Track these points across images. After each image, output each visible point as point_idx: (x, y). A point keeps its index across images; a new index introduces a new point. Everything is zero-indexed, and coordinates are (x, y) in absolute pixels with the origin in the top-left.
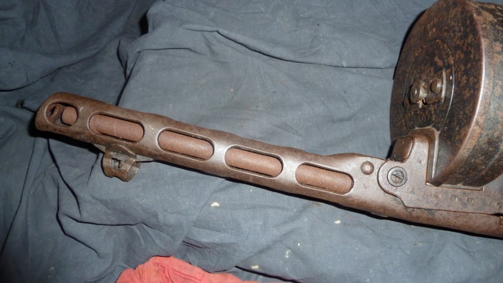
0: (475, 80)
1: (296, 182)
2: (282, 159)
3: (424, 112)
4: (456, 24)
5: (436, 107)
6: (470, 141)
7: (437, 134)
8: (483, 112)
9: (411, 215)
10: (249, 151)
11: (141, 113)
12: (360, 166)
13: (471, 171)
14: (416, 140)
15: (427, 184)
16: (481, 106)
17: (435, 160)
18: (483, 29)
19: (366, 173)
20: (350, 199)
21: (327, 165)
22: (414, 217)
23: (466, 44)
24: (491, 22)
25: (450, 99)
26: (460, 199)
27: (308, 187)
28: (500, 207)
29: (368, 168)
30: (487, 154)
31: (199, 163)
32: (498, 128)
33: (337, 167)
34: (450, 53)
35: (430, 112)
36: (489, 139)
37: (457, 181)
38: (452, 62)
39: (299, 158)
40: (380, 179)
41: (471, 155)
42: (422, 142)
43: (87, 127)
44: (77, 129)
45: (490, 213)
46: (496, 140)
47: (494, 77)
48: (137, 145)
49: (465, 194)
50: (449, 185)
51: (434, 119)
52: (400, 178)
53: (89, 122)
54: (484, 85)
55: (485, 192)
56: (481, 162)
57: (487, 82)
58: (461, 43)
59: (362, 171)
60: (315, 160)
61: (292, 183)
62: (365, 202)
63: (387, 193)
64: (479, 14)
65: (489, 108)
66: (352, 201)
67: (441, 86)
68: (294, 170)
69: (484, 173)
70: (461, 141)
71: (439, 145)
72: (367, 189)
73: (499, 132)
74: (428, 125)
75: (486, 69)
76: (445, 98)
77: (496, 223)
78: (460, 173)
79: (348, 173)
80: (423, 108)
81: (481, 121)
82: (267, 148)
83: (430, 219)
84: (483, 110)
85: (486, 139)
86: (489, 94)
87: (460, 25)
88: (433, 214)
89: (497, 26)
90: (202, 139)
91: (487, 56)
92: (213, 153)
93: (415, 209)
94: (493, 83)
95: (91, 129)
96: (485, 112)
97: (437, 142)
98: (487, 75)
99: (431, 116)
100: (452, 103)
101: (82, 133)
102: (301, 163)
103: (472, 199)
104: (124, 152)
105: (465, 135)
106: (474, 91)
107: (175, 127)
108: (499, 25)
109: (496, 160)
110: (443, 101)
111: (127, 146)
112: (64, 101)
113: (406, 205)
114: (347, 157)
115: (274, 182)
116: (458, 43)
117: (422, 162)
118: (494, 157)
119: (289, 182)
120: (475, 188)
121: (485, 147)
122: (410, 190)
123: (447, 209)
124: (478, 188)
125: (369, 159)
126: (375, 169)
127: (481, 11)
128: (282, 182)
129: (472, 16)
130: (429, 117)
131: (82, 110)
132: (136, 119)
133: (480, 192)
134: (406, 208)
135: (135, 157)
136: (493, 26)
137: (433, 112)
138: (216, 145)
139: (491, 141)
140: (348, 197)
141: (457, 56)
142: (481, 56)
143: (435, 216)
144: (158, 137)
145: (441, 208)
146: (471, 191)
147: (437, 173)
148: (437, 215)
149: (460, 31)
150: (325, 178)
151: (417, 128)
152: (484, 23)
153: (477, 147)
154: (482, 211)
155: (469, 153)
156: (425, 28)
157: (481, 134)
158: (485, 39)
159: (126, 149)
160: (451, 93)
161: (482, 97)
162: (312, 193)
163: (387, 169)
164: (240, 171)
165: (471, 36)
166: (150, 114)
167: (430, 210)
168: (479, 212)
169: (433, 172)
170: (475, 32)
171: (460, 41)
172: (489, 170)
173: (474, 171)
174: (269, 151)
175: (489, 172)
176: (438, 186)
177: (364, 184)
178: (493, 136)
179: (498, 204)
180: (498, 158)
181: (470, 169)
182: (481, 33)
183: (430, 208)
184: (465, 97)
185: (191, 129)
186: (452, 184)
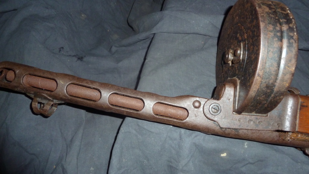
0: (257, 48)
1: (153, 114)
2: (144, 100)
3: (232, 68)
4: (248, 14)
5: (238, 65)
6: (255, 86)
7: (238, 82)
8: (262, 68)
9: (225, 133)
10: (124, 95)
11: (55, 73)
12: (192, 103)
13: (258, 105)
14: (226, 86)
15: (234, 113)
16: (260, 64)
17: (237, 98)
18: (261, 16)
19: (196, 107)
20: (187, 124)
21: (172, 103)
22: (226, 134)
23: (252, 26)
24: (267, 12)
25: (245, 60)
26: (254, 122)
27: (160, 117)
28: (279, 126)
29: (197, 104)
30: (266, 94)
31: (92, 104)
32: (272, 78)
33: (178, 104)
34: (245, 32)
35: (235, 68)
36: (267, 85)
37: (251, 111)
38: (246, 37)
39: (154, 99)
40: (205, 110)
41: (257, 95)
42: (230, 87)
43: (21, 83)
44: (15, 84)
45: (272, 130)
46: (271, 85)
47: (268, 46)
48: (53, 93)
49: (257, 119)
50: (247, 114)
51: (237, 73)
52: (217, 110)
53: (22, 80)
54: (262, 51)
55: (269, 117)
56: (263, 99)
57: (263, 49)
58: (250, 26)
59: (193, 106)
60: (165, 100)
61: (150, 115)
62: (196, 126)
63: (209, 119)
64: (260, 7)
65: (265, 65)
66: (188, 125)
67: (240, 52)
68: (152, 107)
69: (266, 106)
70: (250, 86)
71: (240, 88)
72: (197, 117)
73: (272, 80)
74: (234, 76)
75: (263, 41)
76: (243, 59)
77: (277, 136)
78: (251, 106)
79: (185, 108)
80: (232, 66)
81: (261, 74)
82: (134, 93)
83: (236, 135)
84: (262, 67)
85: (265, 85)
86: (265, 56)
87: (250, 14)
88: (238, 131)
89: (271, 15)
90: (94, 89)
91: (263, 33)
92: (101, 97)
93: (227, 129)
94: (268, 50)
95: (24, 85)
96: (263, 68)
97: (238, 87)
98: (264, 45)
99: (236, 71)
100: (246, 63)
101: (18, 87)
102: (155, 102)
103: (261, 122)
104: (46, 98)
105: (252, 82)
106: (257, 55)
107: (77, 81)
108: (272, 14)
109: (272, 98)
110: (241, 61)
111: (47, 94)
112: (7, 67)
113: (221, 126)
114: (184, 97)
115: (139, 115)
116: (249, 25)
117: (230, 100)
118: (271, 96)
119: (148, 114)
120: (263, 115)
121: (265, 90)
122: (223, 117)
123: (246, 128)
124: (265, 115)
125: (198, 99)
126: (201, 105)
127: (262, 5)
128: (144, 114)
129: (256, 8)
130: (235, 72)
131: (18, 72)
132: (52, 77)
133: (267, 117)
134: (222, 128)
135: (52, 101)
136: (268, 14)
137: (237, 68)
138: (102, 93)
139: (268, 86)
140: (185, 123)
141: (248, 34)
142: (260, 33)
143: (239, 133)
144: (66, 88)
145: (243, 128)
146: (261, 117)
147: (239, 106)
148: (241, 132)
149: (249, 18)
150: (172, 111)
151: (229, 79)
152: (262, 13)
153: (260, 90)
154: (268, 129)
155: (255, 93)
156: (233, 16)
157: (261, 81)
158: (263, 23)
159: (46, 96)
160: (245, 56)
161: (261, 59)
162: (163, 120)
163: (209, 104)
164: (118, 108)
165: (255, 21)
166: (61, 74)
167: (236, 129)
168: (266, 130)
169: (236, 105)
170: (257, 18)
171: (250, 24)
172: (269, 104)
173: (259, 104)
174: (135, 95)
175: (269, 105)
176: (240, 114)
177: (195, 114)
178: (269, 83)
179: (278, 124)
180: (273, 96)
181: (257, 103)
182: (260, 19)
183: (236, 128)
184: (252, 59)
185: (87, 83)
186: (248, 113)
